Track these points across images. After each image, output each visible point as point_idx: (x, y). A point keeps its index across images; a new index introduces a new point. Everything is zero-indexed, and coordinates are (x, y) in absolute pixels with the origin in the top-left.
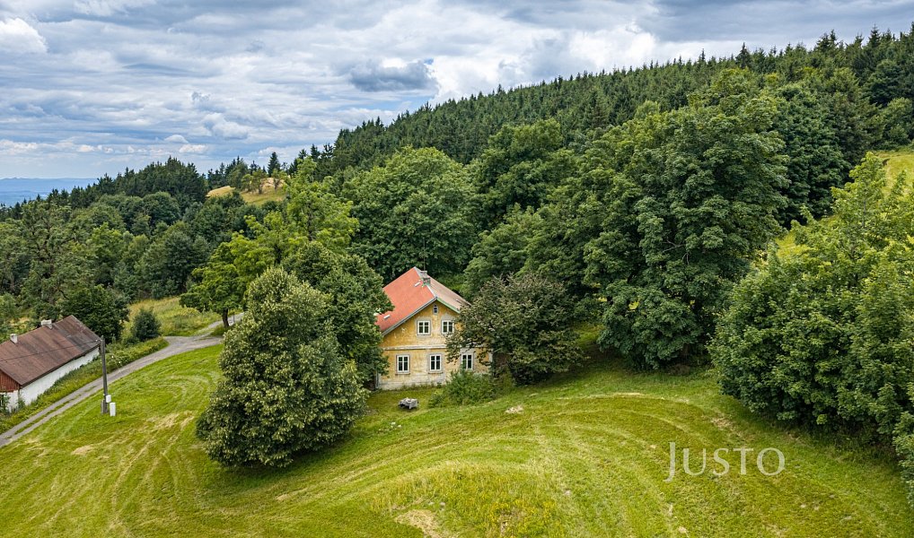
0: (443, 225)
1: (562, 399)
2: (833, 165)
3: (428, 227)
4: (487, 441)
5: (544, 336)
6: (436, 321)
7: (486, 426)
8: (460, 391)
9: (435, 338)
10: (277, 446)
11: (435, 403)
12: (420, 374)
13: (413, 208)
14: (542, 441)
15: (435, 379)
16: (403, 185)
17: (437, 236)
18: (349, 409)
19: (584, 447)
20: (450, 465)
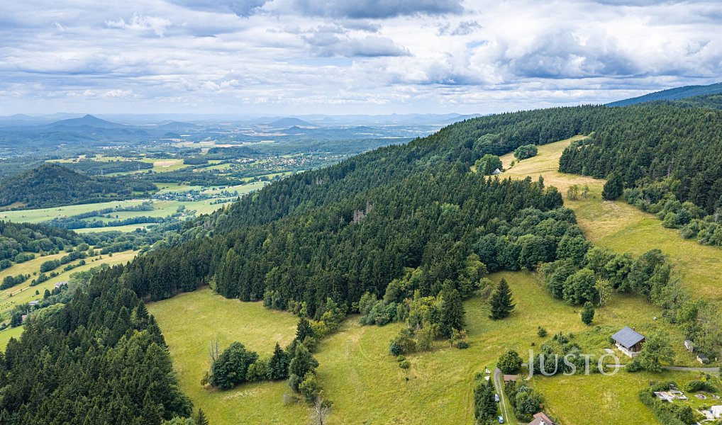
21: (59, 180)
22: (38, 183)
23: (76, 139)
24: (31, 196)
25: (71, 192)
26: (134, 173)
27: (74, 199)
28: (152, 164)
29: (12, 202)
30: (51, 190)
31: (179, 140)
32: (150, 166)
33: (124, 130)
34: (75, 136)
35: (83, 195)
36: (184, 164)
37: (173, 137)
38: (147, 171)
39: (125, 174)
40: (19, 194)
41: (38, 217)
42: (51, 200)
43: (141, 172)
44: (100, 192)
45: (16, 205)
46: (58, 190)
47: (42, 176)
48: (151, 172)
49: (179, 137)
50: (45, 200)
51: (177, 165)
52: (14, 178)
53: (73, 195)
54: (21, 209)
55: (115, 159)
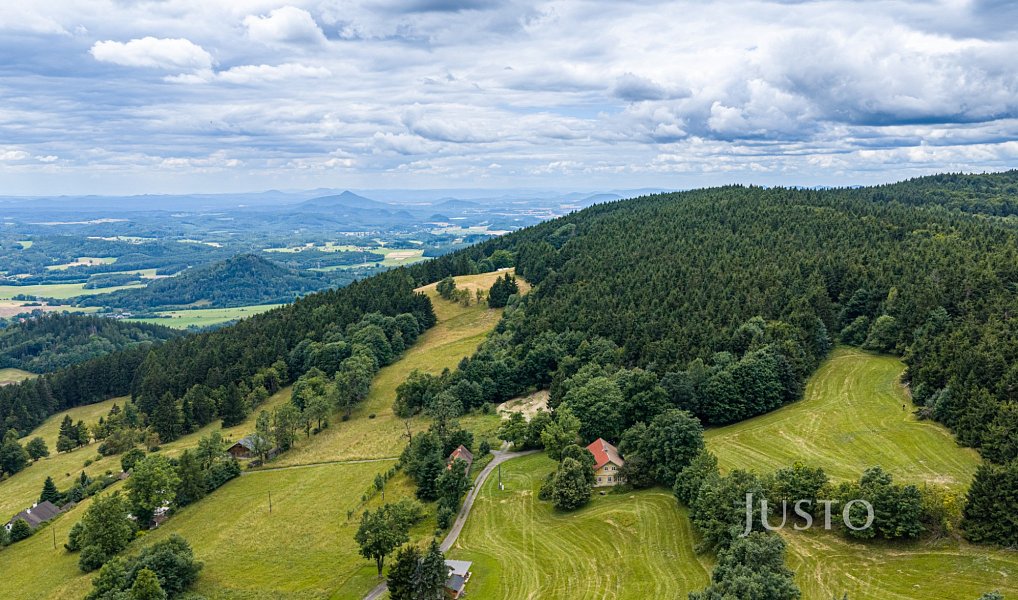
0: (610, 416)
1: (644, 494)
2: (776, 389)
3: (605, 417)
4: (625, 505)
5: (641, 476)
6: (610, 467)
7: (624, 501)
8: (617, 490)
9: (610, 472)
10: (572, 504)
11: (610, 493)
12: (605, 483)
13: (599, 409)
14: (637, 506)
15: (609, 484)
16: (594, 398)
17: (608, 421)
18: (589, 495)
19: (645, 507)
20: (615, 510)
21: (252, 274)
22: (227, 277)
23: (319, 222)
24: (217, 292)
25: (264, 288)
26: (358, 266)
27: (266, 297)
28: (383, 256)
29: (197, 299)
30: (240, 285)
31: (446, 224)
32: (381, 258)
33: (383, 211)
34: (320, 219)
35: (277, 293)
36: (423, 256)
37: (440, 221)
38: (374, 264)
39: (345, 268)
40: (205, 289)
41: (213, 318)
42: (239, 298)
43: (366, 265)
44: (299, 289)
45: (198, 304)
46: (249, 286)
47: (234, 268)
48: (378, 265)
49: (447, 220)
50: (232, 298)
51: (413, 257)
52: (204, 270)
53: (266, 293)
54: (204, 307)
55: (343, 249)
